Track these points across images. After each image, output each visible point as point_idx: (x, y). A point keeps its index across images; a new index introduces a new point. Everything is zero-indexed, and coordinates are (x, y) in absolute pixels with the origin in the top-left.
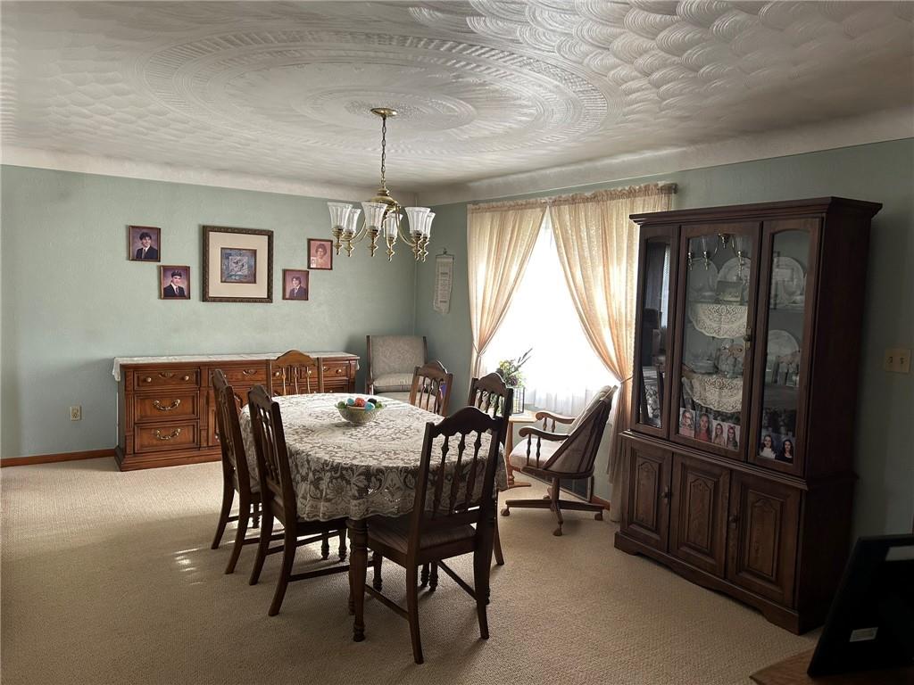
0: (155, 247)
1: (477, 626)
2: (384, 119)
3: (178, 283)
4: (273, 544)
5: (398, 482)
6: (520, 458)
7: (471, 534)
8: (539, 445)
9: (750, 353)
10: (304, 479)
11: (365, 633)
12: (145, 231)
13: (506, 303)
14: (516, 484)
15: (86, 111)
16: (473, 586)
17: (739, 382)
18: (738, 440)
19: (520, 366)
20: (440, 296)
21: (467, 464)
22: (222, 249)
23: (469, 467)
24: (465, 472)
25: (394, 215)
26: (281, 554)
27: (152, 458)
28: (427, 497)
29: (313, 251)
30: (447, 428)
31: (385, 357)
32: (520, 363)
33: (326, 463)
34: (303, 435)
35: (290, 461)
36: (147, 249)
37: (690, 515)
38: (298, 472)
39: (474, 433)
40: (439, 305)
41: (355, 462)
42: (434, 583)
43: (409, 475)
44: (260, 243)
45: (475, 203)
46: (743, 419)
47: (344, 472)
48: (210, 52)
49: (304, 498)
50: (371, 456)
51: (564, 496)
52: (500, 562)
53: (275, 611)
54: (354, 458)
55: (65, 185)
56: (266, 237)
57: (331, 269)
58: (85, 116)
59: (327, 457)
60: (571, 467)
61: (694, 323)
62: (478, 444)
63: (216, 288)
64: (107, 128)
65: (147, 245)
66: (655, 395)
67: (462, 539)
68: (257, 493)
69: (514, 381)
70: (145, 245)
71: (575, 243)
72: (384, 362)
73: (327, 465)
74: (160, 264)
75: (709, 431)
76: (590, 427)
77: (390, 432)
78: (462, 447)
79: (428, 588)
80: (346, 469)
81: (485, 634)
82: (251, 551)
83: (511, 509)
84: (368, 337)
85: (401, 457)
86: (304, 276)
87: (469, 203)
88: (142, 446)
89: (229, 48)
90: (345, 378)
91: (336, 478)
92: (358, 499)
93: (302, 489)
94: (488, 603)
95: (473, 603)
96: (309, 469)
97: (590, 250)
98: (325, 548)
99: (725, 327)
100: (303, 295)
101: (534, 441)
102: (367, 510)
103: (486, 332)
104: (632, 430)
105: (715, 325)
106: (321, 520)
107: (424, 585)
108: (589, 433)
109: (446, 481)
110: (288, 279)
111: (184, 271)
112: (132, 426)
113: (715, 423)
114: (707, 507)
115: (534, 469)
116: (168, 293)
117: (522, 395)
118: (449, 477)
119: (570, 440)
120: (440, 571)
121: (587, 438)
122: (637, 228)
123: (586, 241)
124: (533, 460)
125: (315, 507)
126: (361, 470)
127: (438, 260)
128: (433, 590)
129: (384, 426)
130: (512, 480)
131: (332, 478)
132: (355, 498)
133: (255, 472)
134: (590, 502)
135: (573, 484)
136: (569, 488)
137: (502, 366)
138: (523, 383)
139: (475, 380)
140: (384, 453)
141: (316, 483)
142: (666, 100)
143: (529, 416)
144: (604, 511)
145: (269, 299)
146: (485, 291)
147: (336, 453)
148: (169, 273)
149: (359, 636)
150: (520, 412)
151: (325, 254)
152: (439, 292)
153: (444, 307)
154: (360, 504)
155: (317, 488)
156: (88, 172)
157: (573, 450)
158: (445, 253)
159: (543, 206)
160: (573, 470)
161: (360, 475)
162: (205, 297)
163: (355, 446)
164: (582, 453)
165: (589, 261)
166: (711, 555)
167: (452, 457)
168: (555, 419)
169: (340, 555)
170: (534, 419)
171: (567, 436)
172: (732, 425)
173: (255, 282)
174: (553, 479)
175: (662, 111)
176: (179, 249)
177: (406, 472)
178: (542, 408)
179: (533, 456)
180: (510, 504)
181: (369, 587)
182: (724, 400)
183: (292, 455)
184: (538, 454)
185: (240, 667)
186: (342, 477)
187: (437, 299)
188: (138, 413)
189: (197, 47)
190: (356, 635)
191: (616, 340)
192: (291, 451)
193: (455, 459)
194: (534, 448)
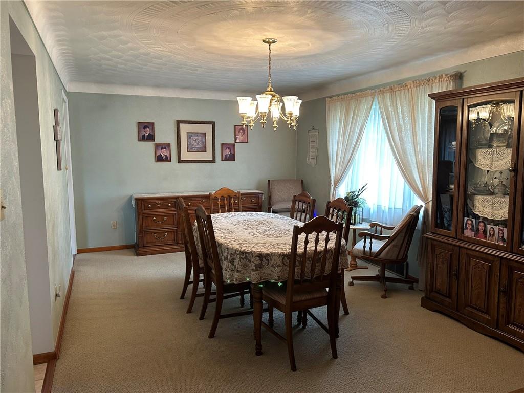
0: (152, 134)
1: (330, 351)
2: (270, 45)
3: (164, 153)
4: (212, 297)
5: (279, 262)
6: (359, 251)
7: (325, 294)
8: (371, 243)
9: (514, 179)
10: (226, 259)
11: (262, 351)
12: (146, 124)
13: (351, 157)
14: (358, 267)
15: (108, 57)
16: (327, 327)
17: (507, 199)
18: (505, 237)
19: (359, 195)
20: (311, 155)
21: (321, 252)
22: (187, 133)
23: (322, 254)
24: (320, 257)
25: (276, 103)
26: (215, 303)
27: (153, 249)
28: (296, 271)
29: (237, 132)
30: (307, 229)
31: (279, 192)
32: (359, 193)
33: (237, 250)
34: (226, 234)
35: (218, 249)
36: (147, 135)
37: (472, 287)
38: (222, 255)
39: (325, 233)
40: (310, 160)
41: (254, 249)
42: (305, 324)
43: (286, 258)
44: (208, 129)
45: (330, 97)
46: (510, 224)
47: (247, 255)
48: (164, 10)
49: (226, 270)
50: (263, 246)
51: (388, 274)
52: (347, 313)
53: (212, 335)
54: (254, 247)
55: (105, 101)
56: (211, 125)
57: (247, 142)
58: (109, 60)
59: (238, 247)
60: (393, 256)
61: (474, 162)
62: (327, 240)
63: (185, 155)
64: (122, 66)
65: (147, 132)
66: (448, 211)
67: (320, 298)
68: (203, 268)
69: (356, 204)
70: (146, 132)
71: (394, 116)
72: (278, 195)
73: (238, 251)
74: (155, 142)
75: (485, 232)
76: (404, 231)
77: (276, 233)
78: (317, 241)
79: (301, 326)
80: (248, 253)
81: (335, 356)
82: (199, 301)
83: (354, 282)
84: (269, 181)
85: (281, 247)
86: (231, 147)
87: (327, 97)
88: (147, 243)
89: (174, 6)
90: (256, 204)
91: (243, 259)
92: (255, 271)
93: (225, 264)
94: (338, 337)
95: (327, 337)
96: (228, 253)
97: (404, 120)
98: (242, 300)
99: (496, 163)
100: (232, 158)
101: (368, 240)
102: (261, 278)
103: (339, 175)
104: (432, 233)
105: (488, 162)
106: (236, 283)
107: (299, 325)
108: (404, 235)
109: (308, 262)
110: (224, 149)
111: (167, 146)
112: (142, 232)
113: (489, 227)
114: (484, 282)
115: (369, 257)
116: (159, 159)
117: (361, 213)
118: (310, 259)
119: (391, 240)
120: (308, 317)
121: (403, 238)
122: (434, 102)
123: (401, 115)
124: (367, 252)
125: (232, 276)
126: (256, 254)
127: (310, 134)
128: (304, 327)
129: (273, 230)
130: (356, 264)
131: (240, 258)
132: (253, 270)
133: (201, 255)
134: (406, 278)
135: (395, 267)
136: (391, 269)
137: (348, 195)
138: (361, 205)
139: (329, 202)
140: (271, 244)
141: (232, 262)
142: (451, 13)
143: (366, 226)
144: (414, 284)
145: (214, 161)
146: (337, 150)
147: (243, 244)
148: (160, 148)
149: (259, 352)
150: (360, 223)
151: (244, 133)
152: (310, 153)
153: (313, 162)
154: (256, 274)
155: (233, 264)
156: (116, 93)
157: (393, 245)
158: (313, 129)
159: (373, 95)
160: (394, 258)
161: (256, 257)
162: (180, 161)
163: (255, 241)
164: (399, 247)
165: (403, 127)
166: (487, 313)
167: (311, 246)
168: (382, 227)
169: (250, 305)
170: (369, 227)
171: (389, 237)
172: (501, 228)
173: (206, 151)
174: (381, 264)
175: (449, 22)
176: (165, 134)
177: (284, 255)
178: (374, 219)
179: (367, 249)
180: (354, 278)
181: (264, 324)
182: (496, 212)
183: (219, 245)
184: (371, 248)
185: (191, 366)
186: (246, 258)
187: (309, 157)
188: (144, 224)
189: (157, 8)
190: (257, 352)
191: (421, 176)
192: (218, 243)
193: (313, 248)
194: (368, 245)
